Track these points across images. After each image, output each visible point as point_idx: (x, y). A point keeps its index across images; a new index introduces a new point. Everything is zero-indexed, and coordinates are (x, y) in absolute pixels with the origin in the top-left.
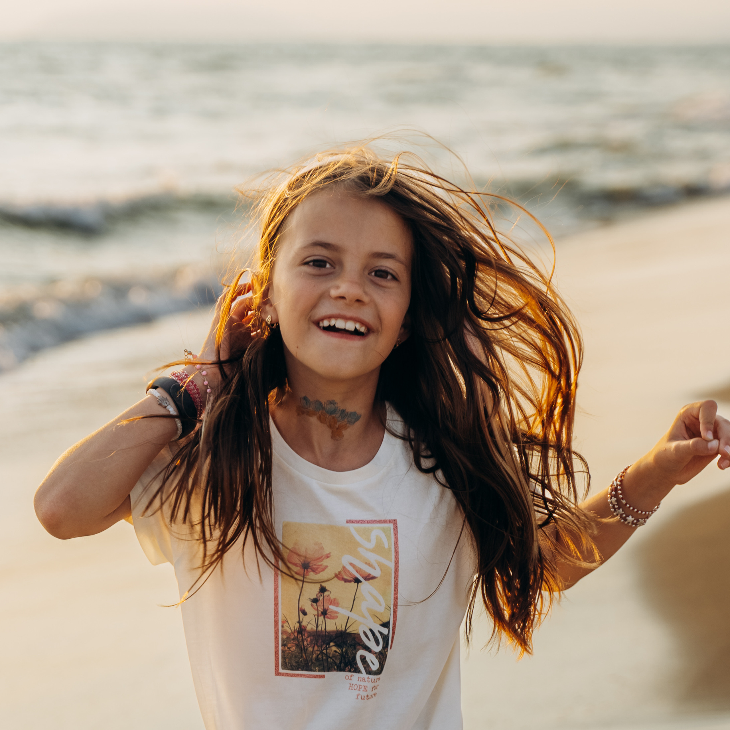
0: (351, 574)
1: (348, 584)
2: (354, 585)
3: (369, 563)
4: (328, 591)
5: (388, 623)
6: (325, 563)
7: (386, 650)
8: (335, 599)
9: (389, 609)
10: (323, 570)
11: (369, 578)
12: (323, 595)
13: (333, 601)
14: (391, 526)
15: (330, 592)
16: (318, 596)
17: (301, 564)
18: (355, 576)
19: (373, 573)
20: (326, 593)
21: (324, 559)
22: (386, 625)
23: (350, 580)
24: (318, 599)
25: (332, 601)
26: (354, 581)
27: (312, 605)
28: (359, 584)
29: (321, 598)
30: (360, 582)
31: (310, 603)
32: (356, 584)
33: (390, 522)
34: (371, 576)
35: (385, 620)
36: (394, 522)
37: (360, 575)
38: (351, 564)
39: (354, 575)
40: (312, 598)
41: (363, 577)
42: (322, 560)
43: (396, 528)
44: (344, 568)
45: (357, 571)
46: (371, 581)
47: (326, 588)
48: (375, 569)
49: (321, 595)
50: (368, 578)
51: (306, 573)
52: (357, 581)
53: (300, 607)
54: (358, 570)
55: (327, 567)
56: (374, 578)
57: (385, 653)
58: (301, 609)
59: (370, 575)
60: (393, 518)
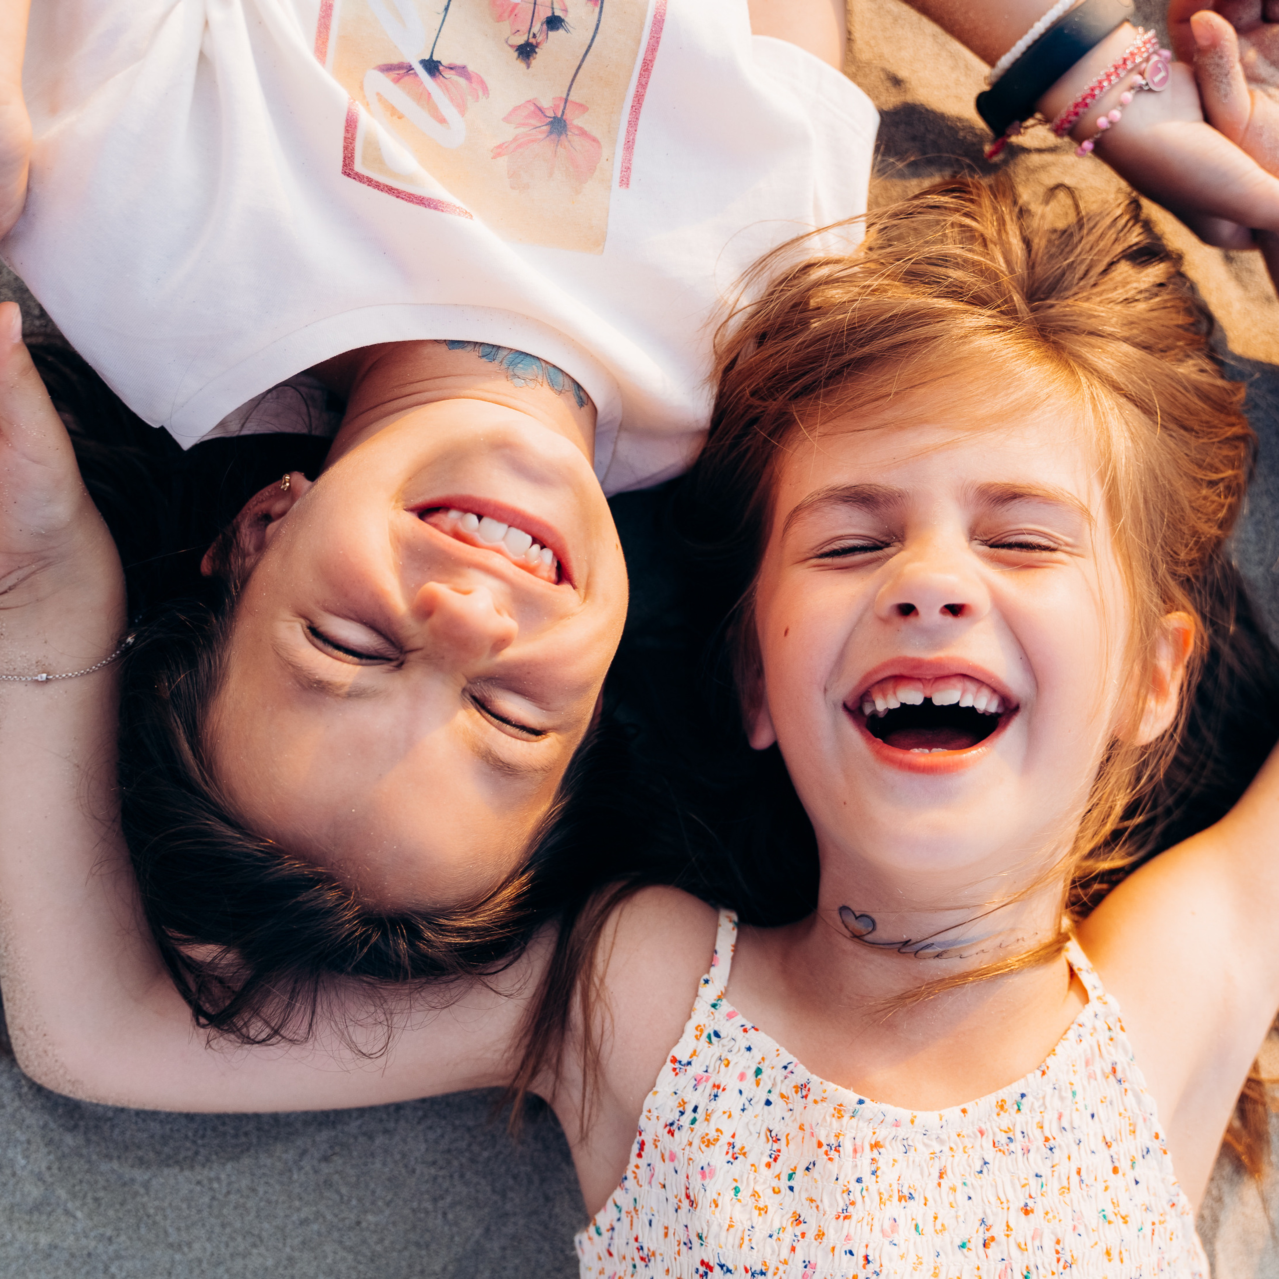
0: (447, 90)
1: (459, 62)
2: (442, 56)
3: (392, 115)
4: (511, 46)
6: (509, 132)
8: (500, 19)
10: (516, 109)
11: (399, 71)
12: (531, 35)
13: (506, 15)
15: (510, 42)
16: (544, 35)
17: (569, 133)
18: (437, 83)
19: (384, 83)
20: (521, 40)
21: (511, 142)
23: (452, 72)
24: (545, 27)
25: (509, 16)
26: (441, 68)
27: (565, 10)
28: (427, 58)
29: (536, 29)
30: (423, 63)
31: (569, 19)
32: (435, 58)
34: (394, 74)
38: (441, 119)
39: (440, 86)
40: (561, 31)
41: (416, 74)
42: (515, 139)
44: (462, 108)
46: (395, 61)
47: (516, 54)
48: (378, 94)
49: (534, 36)
50: (401, 72)
51: (558, 106)
52: (432, 67)
53: (597, 9)
54: (425, 99)
55: (506, 119)
56: (388, 69)
58: (596, 5)
59: (397, 81)
60: (351, 181)
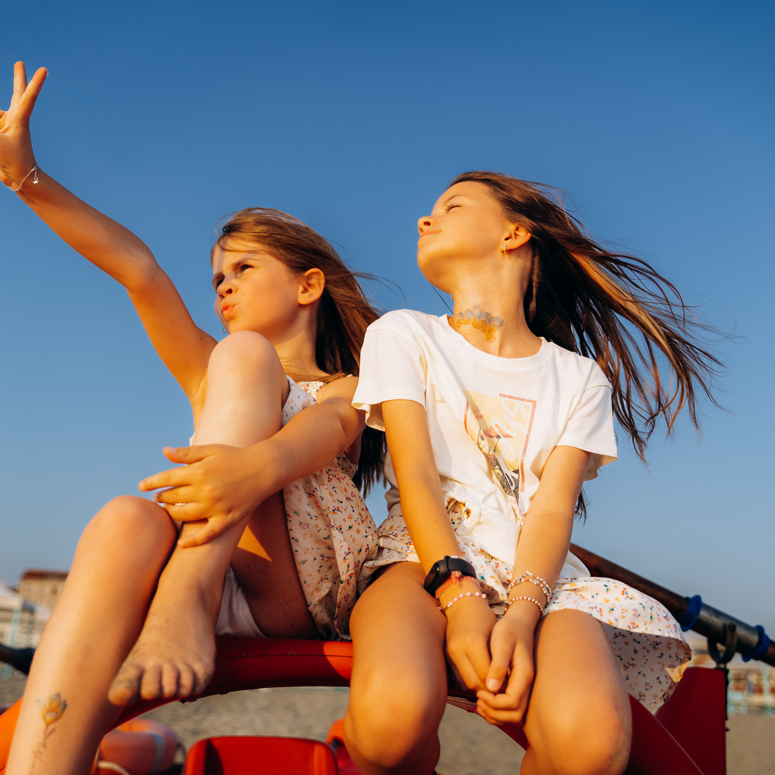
0: (495, 432)
1: (491, 438)
3: (509, 427)
5: (518, 470)
7: (517, 490)
9: (518, 461)
11: (507, 436)
14: (531, 405)
18: (498, 434)
19: (511, 434)
22: (516, 472)
23: (493, 435)
26: (496, 437)
28: (499, 439)
30: (501, 438)
32: (497, 439)
33: (531, 401)
35: (516, 469)
36: (534, 403)
37: (501, 434)
38: (496, 425)
41: (503, 435)
43: (534, 407)
44: (491, 427)
45: (500, 431)
48: (513, 432)
52: (499, 437)
56: (510, 437)
57: (517, 491)
59: (508, 434)
60: (534, 400)
